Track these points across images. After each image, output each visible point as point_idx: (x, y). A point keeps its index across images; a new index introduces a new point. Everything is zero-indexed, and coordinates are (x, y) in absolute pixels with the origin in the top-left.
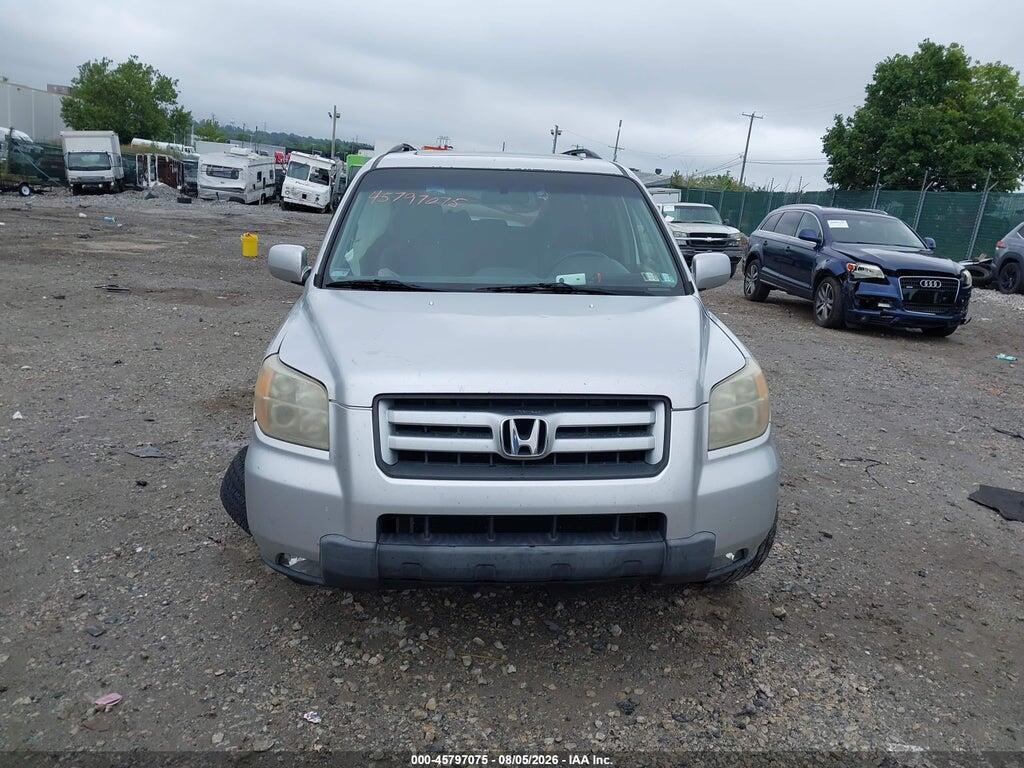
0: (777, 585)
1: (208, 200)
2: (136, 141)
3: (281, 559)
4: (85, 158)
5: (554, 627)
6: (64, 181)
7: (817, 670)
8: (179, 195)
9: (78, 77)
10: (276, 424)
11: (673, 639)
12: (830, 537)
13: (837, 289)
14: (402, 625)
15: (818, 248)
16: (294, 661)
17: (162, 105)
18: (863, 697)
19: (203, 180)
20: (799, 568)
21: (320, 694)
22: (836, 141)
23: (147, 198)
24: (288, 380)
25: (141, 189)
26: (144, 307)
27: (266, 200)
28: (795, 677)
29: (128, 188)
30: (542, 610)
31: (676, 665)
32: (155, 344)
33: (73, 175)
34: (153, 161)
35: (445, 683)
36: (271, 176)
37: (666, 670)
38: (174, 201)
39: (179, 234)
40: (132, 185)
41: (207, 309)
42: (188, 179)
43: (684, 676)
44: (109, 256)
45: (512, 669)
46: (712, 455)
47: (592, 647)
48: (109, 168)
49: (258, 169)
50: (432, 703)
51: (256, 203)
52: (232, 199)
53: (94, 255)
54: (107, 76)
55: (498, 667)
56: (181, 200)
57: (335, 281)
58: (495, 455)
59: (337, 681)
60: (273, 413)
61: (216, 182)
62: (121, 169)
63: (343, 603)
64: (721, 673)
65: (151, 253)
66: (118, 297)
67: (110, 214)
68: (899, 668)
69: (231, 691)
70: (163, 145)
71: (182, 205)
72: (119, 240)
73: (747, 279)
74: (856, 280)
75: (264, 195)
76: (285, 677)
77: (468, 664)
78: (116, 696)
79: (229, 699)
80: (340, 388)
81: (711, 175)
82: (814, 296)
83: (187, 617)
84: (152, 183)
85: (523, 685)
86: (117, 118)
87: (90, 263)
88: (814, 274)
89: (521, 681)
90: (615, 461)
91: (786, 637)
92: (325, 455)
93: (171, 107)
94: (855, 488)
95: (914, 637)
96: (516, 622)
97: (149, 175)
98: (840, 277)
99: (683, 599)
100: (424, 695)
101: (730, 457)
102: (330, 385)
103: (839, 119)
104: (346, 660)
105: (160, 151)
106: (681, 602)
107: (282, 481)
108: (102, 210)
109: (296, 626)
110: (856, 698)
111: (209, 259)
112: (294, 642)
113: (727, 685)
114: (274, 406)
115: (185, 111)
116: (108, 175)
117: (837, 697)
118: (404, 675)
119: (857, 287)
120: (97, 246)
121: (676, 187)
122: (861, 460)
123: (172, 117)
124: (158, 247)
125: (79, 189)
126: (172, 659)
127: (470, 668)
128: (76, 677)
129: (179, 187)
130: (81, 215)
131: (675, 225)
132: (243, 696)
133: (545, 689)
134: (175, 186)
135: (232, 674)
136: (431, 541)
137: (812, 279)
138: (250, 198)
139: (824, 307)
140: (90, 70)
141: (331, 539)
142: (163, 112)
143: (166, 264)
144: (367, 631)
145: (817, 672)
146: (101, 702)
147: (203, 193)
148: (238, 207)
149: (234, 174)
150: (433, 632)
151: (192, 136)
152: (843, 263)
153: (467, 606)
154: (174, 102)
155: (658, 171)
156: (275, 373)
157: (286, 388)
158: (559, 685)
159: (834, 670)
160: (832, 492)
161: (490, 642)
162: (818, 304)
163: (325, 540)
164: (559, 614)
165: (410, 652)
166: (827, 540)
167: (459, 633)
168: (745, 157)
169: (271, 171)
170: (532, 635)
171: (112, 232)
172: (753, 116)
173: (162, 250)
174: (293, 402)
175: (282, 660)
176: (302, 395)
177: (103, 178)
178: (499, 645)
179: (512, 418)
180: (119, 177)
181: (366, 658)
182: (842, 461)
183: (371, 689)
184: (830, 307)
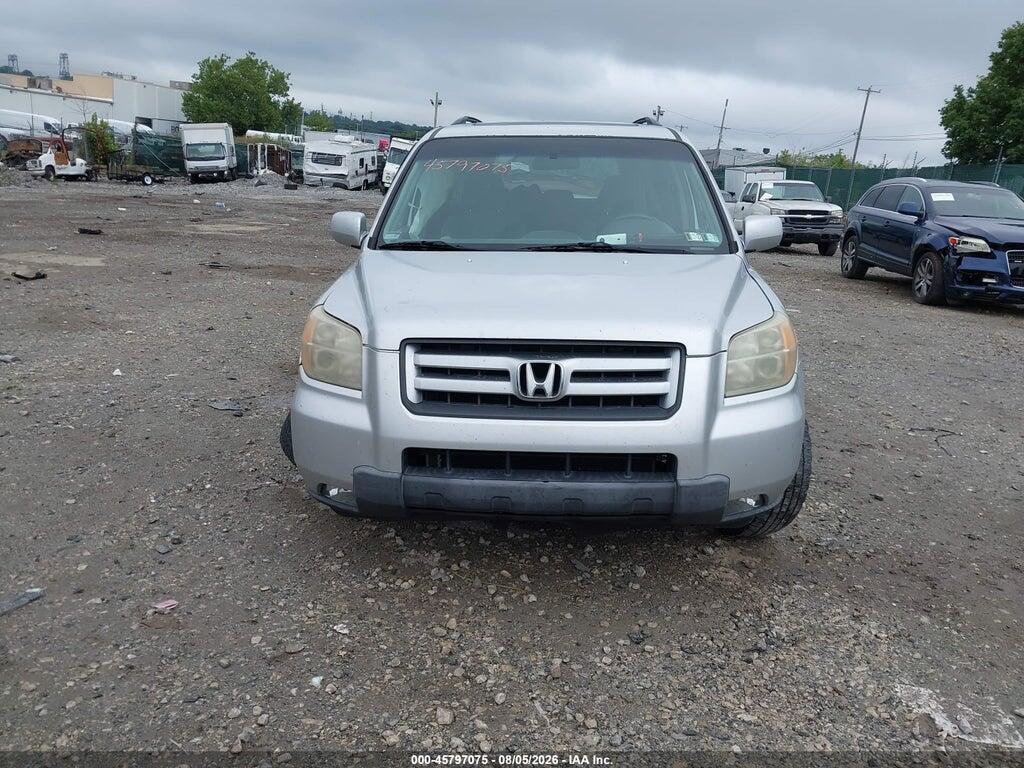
0: (814, 540)
1: (313, 186)
2: (250, 132)
3: (323, 489)
4: (201, 149)
5: (580, 566)
6: (183, 171)
7: (839, 616)
8: (286, 182)
9: (198, 73)
10: (318, 368)
11: (696, 583)
12: (881, 499)
13: (937, 263)
14: (437, 556)
15: (920, 223)
16: (333, 583)
17: (275, 98)
18: (880, 643)
19: (309, 167)
20: (841, 526)
21: (351, 611)
22: (956, 113)
23: (256, 186)
24: (330, 328)
25: (252, 177)
26: (242, 281)
27: (368, 186)
28: (813, 622)
29: (239, 177)
30: (571, 551)
31: (695, 605)
32: (246, 313)
33: (191, 165)
34: (263, 149)
35: (467, 607)
36: (373, 162)
37: (683, 608)
38: (281, 188)
39: (282, 217)
40: (245, 173)
41: (299, 284)
42: (296, 167)
43: (700, 615)
44: (214, 237)
45: (533, 598)
46: (728, 402)
47: (614, 585)
48: (223, 158)
49: (360, 156)
50: (453, 623)
51: (358, 189)
52: (336, 185)
53: (201, 237)
54: (224, 72)
55: (521, 597)
56: (287, 187)
57: (387, 242)
58: (512, 396)
59: (369, 600)
60: (316, 357)
61: (321, 169)
62: (235, 158)
63: (386, 536)
64: (738, 614)
65: (253, 234)
66: (217, 272)
67: (221, 200)
68: (925, 619)
69: (273, 604)
70: (274, 136)
71: (287, 191)
72: (227, 223)
73: (845, 256)
74: (957, 254)
75: (366, 181)
76: (322, 595)
77: (492, 592)
78: (173, 602)
79: (270, 610)
80: (372, 334)
81: (824, 153)
82: (913, 272)
83: (242, 543)
84: (262, 171)
85: (541, 613)
86: (233, 111)
87: (198, 243)
88: (913, 249)
89: (539, 609)
90: (629, 404)
91: (812, 586)
92: (358, 394)
93: (282, 100)
94: (920, 456)
95: (948, 593)
96: (545, 559)
97: (260, 164)
98: (943, 251)
99: (714, 548)
100: (447, 616)
101: (748, 404)
102: (364, 331)
103: (959, 90)
104: (380, 584)
105: (271, 141)
106: (710, 550)
107: (320, 418)
108: (215, 196)
109: (340, 554)
110: (872, 644)
111: (306, 239)
112: (335, 567)
113: (742, 625)
114: (317, 351)
115: (295, 102)
116: (222, 164)
117: (854, 641)
118: (431, 599)
119: (959, 262)
120: (206, 228)
121: (782, 166)
122: (932, 430)
123: (284, 108)
124: (263, 228)
125: (197, 178)
126: (225, 576)
127: (494, 596)
128: (142, 584)
129: (287, 175)
130: (196, 201)
131: (774, 202)
132: (282, 608)
133: (562, 618)
134: (282, 174)
135: (276, 591)
136: (453, 474)
137: (912, 255)
138: (352, 184)
139: (923, 283)
140: (209, 66)
141: (361, 469)
142: (276, 104)
143: (266, 243)
144: (404, 560)
145: (837, 618)
146: (160, 606)
147: (309, 180)
148: (340, 192)
149: (336, 160)
150: (465, 564)
151: (303, 126)
152: (946, 237)
153: (501, 544)
154: (287, 95)
155: (766, 151)
156: (319, 321)
157: (328, 335)
158: (576, 615)
159: (855, 618)
160: (892, 459)
161: (516, 575)
162: (918, 280)
163: (357, 470)
164: (587, 555)
165: (440, 580)
166: (877, 502)
167: (489, 566)
168: (859, 134)
169: (373, 158)
170: (558, 571)
171: (222, 215)
172: (869, 91)
173: (264, 232)
174: (333, 347)
175: (323, 581)
176: (340, 341)
177: (217, 167)
178: (524, 578)
179: (528, 363)
180: (232, 167)
181: (398, 583)
182: (912, 430)
183: (400, 608)
184: (930, 283)
